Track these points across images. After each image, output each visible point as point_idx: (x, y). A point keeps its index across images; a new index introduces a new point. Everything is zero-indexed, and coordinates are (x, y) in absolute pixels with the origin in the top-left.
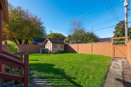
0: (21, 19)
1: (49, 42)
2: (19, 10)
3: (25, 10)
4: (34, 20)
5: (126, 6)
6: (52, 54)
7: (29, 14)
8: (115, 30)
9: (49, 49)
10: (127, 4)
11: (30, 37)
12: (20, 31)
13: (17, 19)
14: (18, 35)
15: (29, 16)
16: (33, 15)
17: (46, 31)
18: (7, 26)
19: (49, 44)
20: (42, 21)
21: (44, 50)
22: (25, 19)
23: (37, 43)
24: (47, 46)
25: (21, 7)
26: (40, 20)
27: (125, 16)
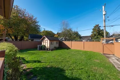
0: (17, 17)
1: (46, 39)
2: (15, 8)
3: (22, 9)
4: (31, 19)
5: (104, 15)
6: (49, 50)
7: (26, 13)
8: (92, 31)
9: (46, 46)
10: (105, 13)
11: (26, 34)
12: (16, 28)
13: (14, 17)
14: (14, 31)
15: (26, 15)
16: (29, 14)
17: (41, 29)
18: (2, 22)
19: (46, 41)
20: (37, 20)
21: (42, 47)
22: (22, 17)
23: (33, 39)
24: (44, 43)
25: (18, 6)
26: (36, 20)
27: (104, 22)
